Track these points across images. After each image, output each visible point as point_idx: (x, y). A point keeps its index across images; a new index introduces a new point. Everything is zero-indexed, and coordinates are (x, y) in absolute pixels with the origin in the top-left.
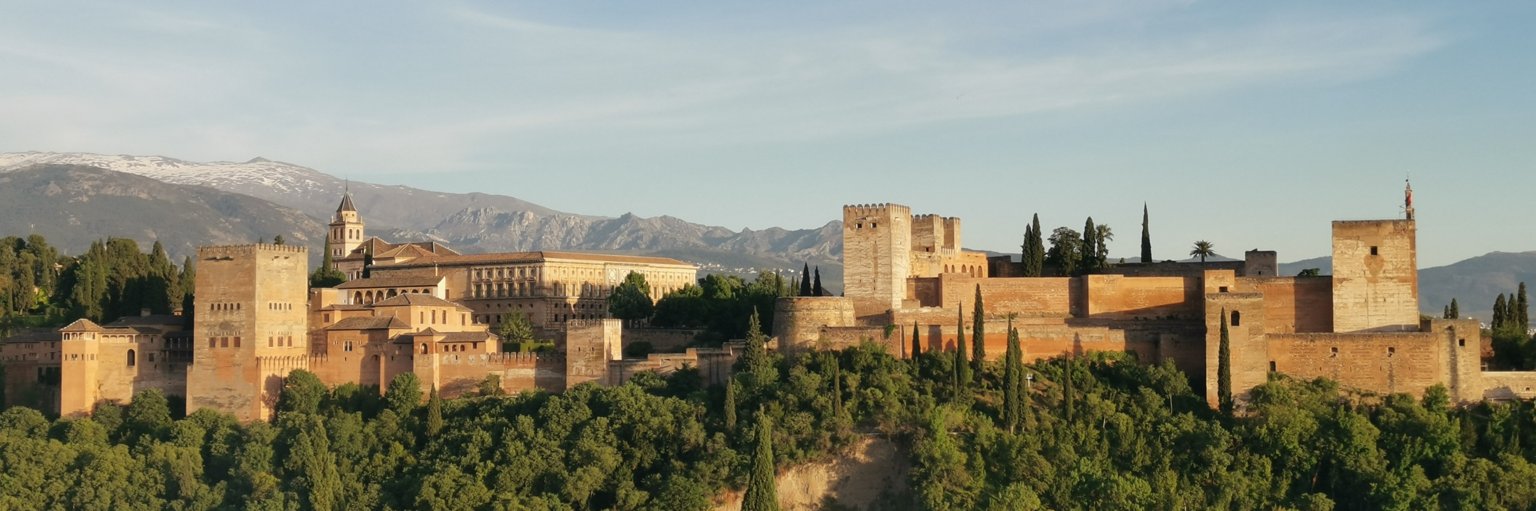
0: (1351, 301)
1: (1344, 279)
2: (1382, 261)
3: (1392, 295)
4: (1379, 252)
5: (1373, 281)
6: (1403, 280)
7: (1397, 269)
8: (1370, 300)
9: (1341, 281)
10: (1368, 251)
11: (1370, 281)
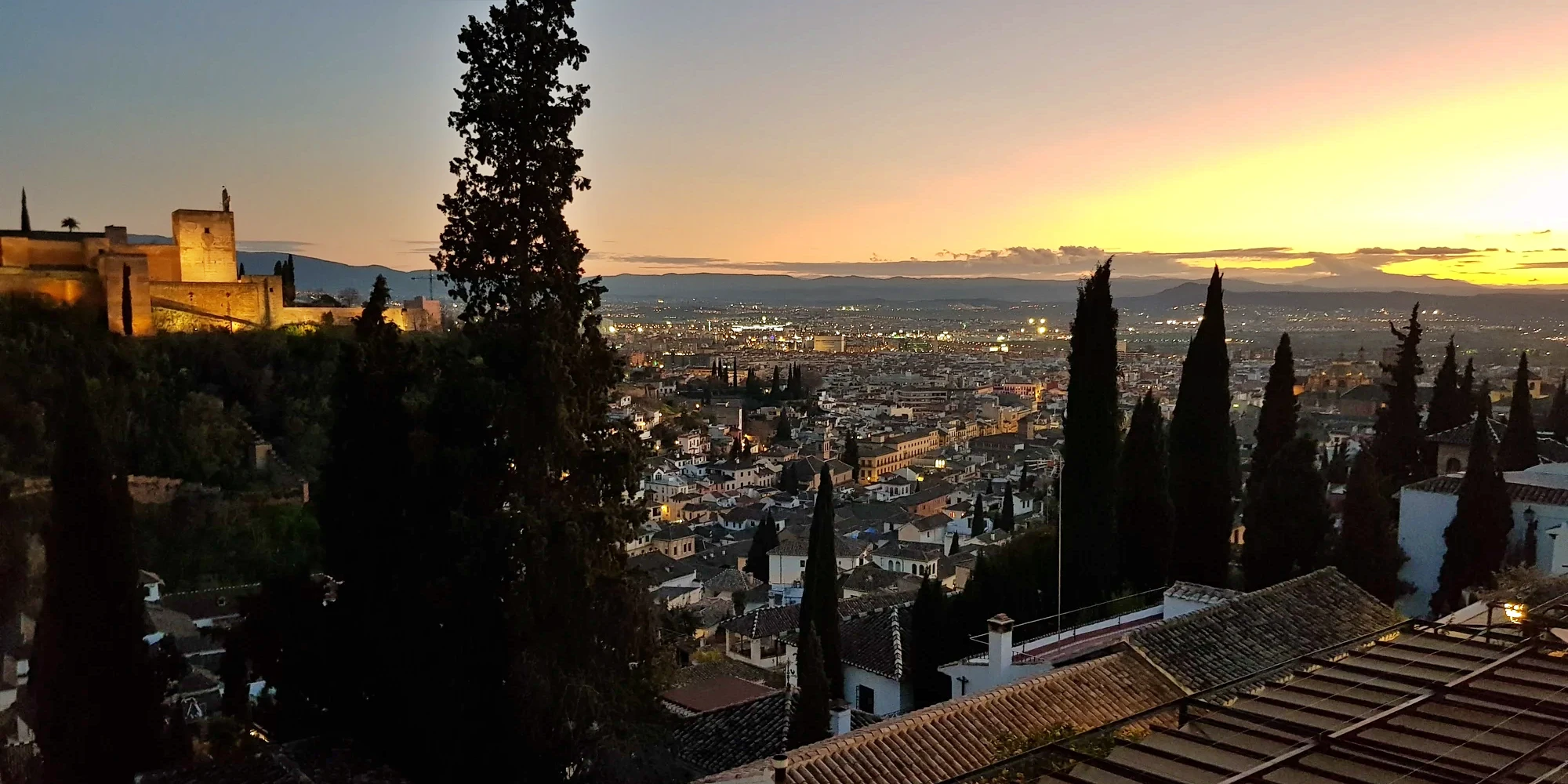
0: (193, 262)
1: (187, 248)
2: (213, 237)
3: (220, 259)
4: (211, 231)
5: (208, 249)
6: (227, 250)
7: (223, 243)
8: (206, 262)
9: (186, 249)
10: (203, 231)
11: (205, 249)
